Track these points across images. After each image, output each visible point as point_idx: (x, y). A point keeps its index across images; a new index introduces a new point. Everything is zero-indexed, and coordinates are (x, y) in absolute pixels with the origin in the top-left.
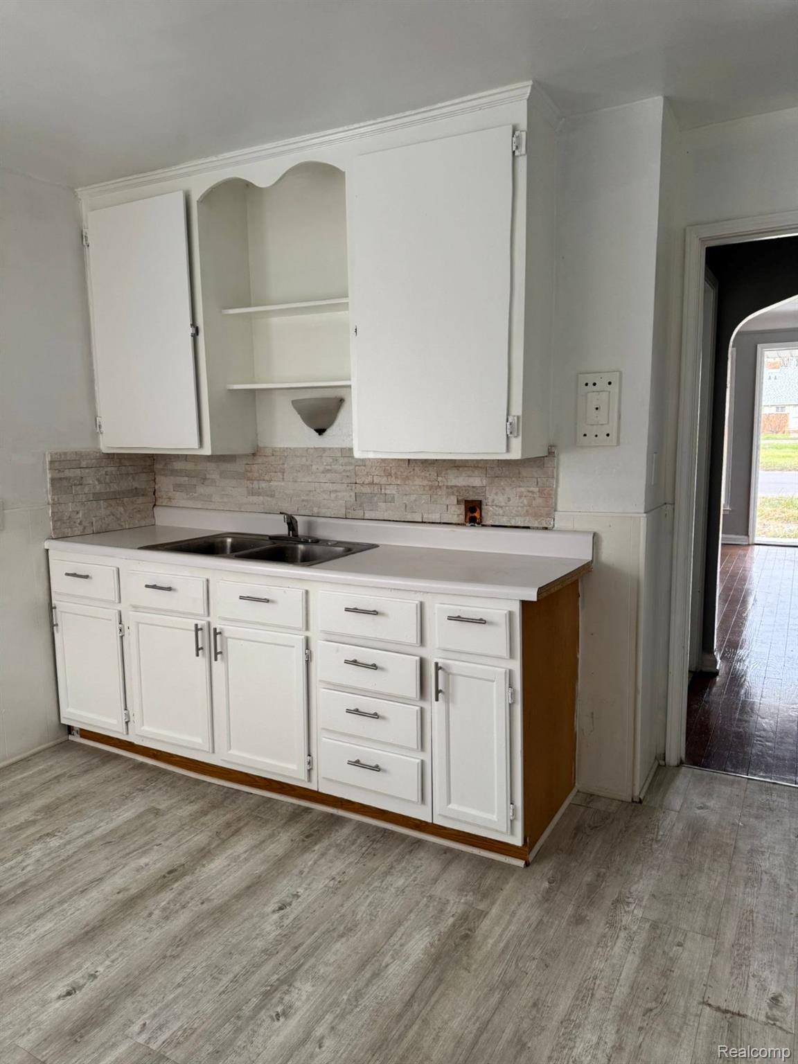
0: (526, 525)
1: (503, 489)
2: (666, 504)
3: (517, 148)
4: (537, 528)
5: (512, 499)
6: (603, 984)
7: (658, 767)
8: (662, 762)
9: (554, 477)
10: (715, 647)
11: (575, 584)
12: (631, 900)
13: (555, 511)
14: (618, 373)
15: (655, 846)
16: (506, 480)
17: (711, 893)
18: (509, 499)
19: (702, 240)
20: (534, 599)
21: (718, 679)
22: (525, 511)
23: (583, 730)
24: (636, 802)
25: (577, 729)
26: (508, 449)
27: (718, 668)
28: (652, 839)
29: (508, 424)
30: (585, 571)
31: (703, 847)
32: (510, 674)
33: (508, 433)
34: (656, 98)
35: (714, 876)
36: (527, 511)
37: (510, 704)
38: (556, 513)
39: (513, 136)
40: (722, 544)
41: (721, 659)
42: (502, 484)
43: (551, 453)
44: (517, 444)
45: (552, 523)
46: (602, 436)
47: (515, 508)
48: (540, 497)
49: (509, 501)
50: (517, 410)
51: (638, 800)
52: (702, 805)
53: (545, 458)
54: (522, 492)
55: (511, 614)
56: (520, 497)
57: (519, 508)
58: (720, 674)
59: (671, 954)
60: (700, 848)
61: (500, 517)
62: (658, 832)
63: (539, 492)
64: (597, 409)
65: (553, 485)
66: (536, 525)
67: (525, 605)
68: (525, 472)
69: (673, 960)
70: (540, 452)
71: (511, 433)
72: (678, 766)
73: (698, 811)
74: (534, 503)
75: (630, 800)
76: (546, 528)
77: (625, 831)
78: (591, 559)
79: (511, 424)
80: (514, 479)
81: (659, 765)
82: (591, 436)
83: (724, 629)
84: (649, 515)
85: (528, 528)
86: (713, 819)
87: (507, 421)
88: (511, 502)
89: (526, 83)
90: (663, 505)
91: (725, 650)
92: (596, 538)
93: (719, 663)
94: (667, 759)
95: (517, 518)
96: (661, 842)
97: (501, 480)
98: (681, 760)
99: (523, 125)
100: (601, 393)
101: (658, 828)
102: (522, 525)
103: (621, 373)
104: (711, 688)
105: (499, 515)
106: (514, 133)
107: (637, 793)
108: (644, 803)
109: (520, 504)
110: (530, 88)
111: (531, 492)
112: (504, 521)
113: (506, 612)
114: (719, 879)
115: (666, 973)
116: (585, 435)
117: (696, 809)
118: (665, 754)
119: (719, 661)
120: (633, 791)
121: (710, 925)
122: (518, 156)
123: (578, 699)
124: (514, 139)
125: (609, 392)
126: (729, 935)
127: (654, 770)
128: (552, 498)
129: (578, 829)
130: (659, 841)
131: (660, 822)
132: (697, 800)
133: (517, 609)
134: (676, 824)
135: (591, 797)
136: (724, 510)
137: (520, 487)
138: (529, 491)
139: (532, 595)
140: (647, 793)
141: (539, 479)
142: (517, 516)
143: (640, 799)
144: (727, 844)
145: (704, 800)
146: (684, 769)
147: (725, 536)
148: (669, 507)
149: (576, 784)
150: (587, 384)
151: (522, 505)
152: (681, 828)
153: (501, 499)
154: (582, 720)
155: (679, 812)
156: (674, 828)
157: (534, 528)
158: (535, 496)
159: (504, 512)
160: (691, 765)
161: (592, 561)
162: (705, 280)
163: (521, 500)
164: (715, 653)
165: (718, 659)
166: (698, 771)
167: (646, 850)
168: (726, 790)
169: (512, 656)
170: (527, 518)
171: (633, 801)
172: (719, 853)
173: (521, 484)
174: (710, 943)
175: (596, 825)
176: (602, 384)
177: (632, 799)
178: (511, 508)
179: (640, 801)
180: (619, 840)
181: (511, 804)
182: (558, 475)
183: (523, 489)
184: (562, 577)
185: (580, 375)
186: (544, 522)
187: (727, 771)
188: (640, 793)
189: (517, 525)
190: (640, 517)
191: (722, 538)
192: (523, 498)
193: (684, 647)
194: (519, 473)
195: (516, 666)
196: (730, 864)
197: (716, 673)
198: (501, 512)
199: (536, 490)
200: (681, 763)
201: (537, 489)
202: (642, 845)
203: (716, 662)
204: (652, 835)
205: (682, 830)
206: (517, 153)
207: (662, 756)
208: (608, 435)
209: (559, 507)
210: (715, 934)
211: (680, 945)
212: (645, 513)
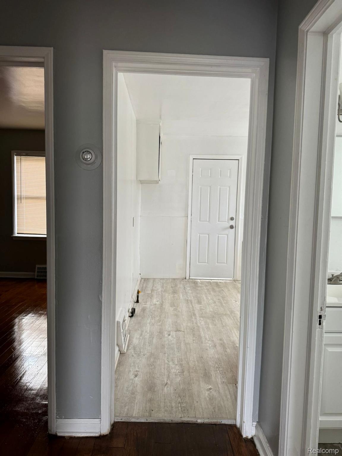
6: (206, 330)
12: (212, 347)
15: (217, 366)
17: (191, 354)
35: (193, 359)
59: (195, 338)
60: (201, 369)
69: (194, 337)
86: (203, 385)
114: (191, 359)
115: (194, 335)
121: (188, 346)
126: (183, 345)
172: (194, 368)
174: (187, 342)
196: (189, 365)
210: (186, 344)
211: (194, 340)
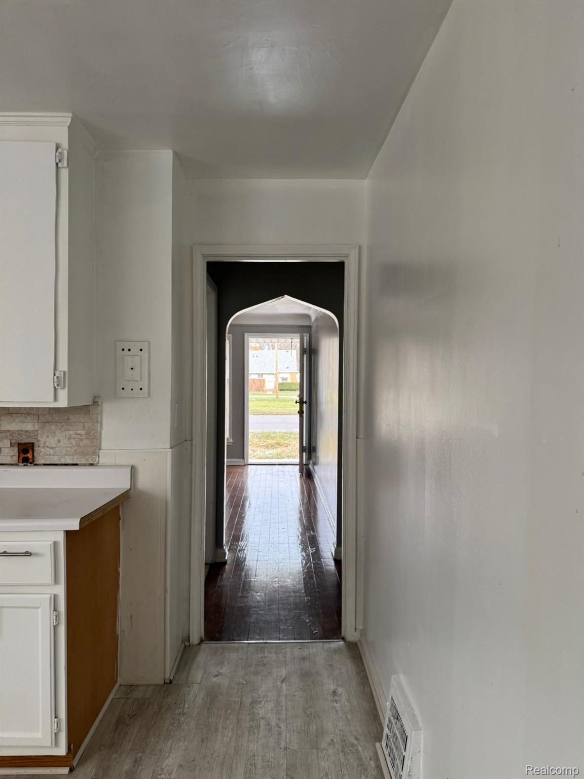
0: (74, 463)
1: (54, 432)
2: (186, 440)
3: (60, 161)
4: (85, 465)
5: (62, 440)
7: (184, 648)
8: (187, 644)
9: (99, 422)
10: (224, 543)
11: (117, 509)
13: (100, 449)
14: (147, 343)
15: (182, 719)
16: (56, 425)
18: (59, 441)
19: (204, 256)
20: (77, 528)
21: (227, 567)
22: (73, 451)
23: (124, 631)
24: (167, 683)
25: (119, 632)
26: (56, 399)
27: (226, 558)
28: (180, 714)
29: (55, 377)
30: (125, 497)
31: (218, 710)
32: (55, 598)
33: (55, 385)
34: (167, 151)
35: (226, 733)
36: (75, 451)
37: (54, 626)
38: (100, 451)
39: (56, 152)
40: (227, 466)
41: (228, 551)
42: (53, 428)
43: (95, 403)
44: (63, 394)
45: (97, 460)
46: (137, 390)
47: (65, 449)
48: (86, 438)
49: (59, 443)
50: (63, 366)
51: (168, 682)
52: (217, 673)
53: (91, 406)
54: (71, 435)
55: (55, 544)
56: (69, 439)
57: (68, 448)
58: (228, 563)
60: (216, 711)
61: (51, 457)
62: (184, 706)
63: (86, 434)
64: (132, 369)
65: (98, 428)
66: (84, 462)
67: (69, 534)
68: (73, 418)
70: (86, 401)
71: (58, 385)
72: (199, 644)
73: (214, 679)
74: (81, 443)
75: (163, 683)
76: (92, 465)
77: (159, 712)
78: (129, 487)
79: (58, 378)
80: (63, 424)
81: (185, 646)
82: (128, 389)
83: (230, 528)
84: (173, 449)
85: (77, 465)
86: (224, 682)
87: (55, 375)
88: (60, 444)
89: (66, 114)
90: (183, 442)
91: (231, 544)
92: (133, 469)
93: (227, 554)
94: (191, 641)
95: (66, 457)
96: (187, 714)
97: (52, 425)
98: (201, 639)
99: (65, 145)
100: (134, 357)
101: (185, 702)
102: (71, 463)
103: (149, 343)
104: (222, 575)
105: (50, 455)
106: (57, 149)
107: (167, 676)
108: (174, 682)
109: (69, 445)
110: (70, 119)
111: (79, 434)
112: (55, 460)
113: (51, 542)
114: (230, 734)
116: (123, 389)
117: (212, 678)
118: (189, 637)
119: (227, 552)
120: (165, 673)
122: (61, 167)
123: (120, 605)
124: (57, 154)
125: (141, 356)
127: (181, 650)
128: (97, 439)
129: (119, 722)
130: (185, 713)
131: (186, 696)
132: (214, 670)
133: (61, 538)
134: (198, 695)
135: (131, 687)
136: (227, 442)
137: (69, 430)
138: (76, 434)
139: (74, 525)
140: (176, 673)
141: (86, 424)
142: (67, 455)
143: (170, 680)
144: (235, 701)
145: (218, 668)
146: (203, 645)
147: (229, 460)
148: (189, 443)
149: (118, 679)
150: (123, 350)
151: (71, 446)
152: (202, 697)
153: (51, 441)
154: (123, 625)
155: (200, 684)
156: (197, 698)
157: (81, 465)
158: (82, 437)
159: (55, 452)
160: (208, 641)
161: (130, 489)
162: (207, 283)
163: (70, 442)
164: (224, 548)
165: (227, 551)
166: (214, 645)
167: (175, 725)
168: (234, 656)
169: (56, 581)
170: (76, 457)
171: (165, 683)
172: (229, 712)
173: (70, 428)
175: (134, 713)
176: (135, 350)
177: (164, 682)
178: (61, 448)
179: (171, 682)
180: (153, 723)
181: (56, 718)
182: (101, 420)
183: (72, 432)
184: (103, 506)
185: (118, 343)
186: (90, 459)
187: (234, 641)
188: (170, 676)
189: (67, 463)
190: (167, 452)
191: (227, 461)
192: (71, 440)
193: (201, 549)
194: (68, 419)
195: (61, 590)
196: (238, 719)
197: (225, 563)
198: (52, 452)
199: (83, 432)
200: (202, 641)
201: (85, 432)
202: (172, 721)
203: (225, 554)
204: (180, 710)
205: (203, 698)
206: (60, 165)
207: (187, 638)
208: (141, 389)
209: (103, 446)
212: (171, 448)
